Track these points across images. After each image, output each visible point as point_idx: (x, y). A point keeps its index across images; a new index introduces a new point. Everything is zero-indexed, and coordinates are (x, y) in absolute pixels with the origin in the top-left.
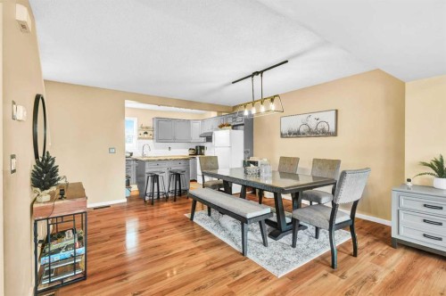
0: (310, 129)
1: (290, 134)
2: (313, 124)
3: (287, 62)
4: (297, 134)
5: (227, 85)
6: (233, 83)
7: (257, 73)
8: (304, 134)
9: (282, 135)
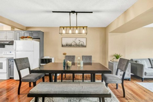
0: (76, 44)
1: (67, 45)
2: (77, 42)
3: (92, 12)
4: (70, 46)
5: (49, 12)
6: (53, 12)
7: (73, 12)
8: (74, 46)
9: (63, 46)
